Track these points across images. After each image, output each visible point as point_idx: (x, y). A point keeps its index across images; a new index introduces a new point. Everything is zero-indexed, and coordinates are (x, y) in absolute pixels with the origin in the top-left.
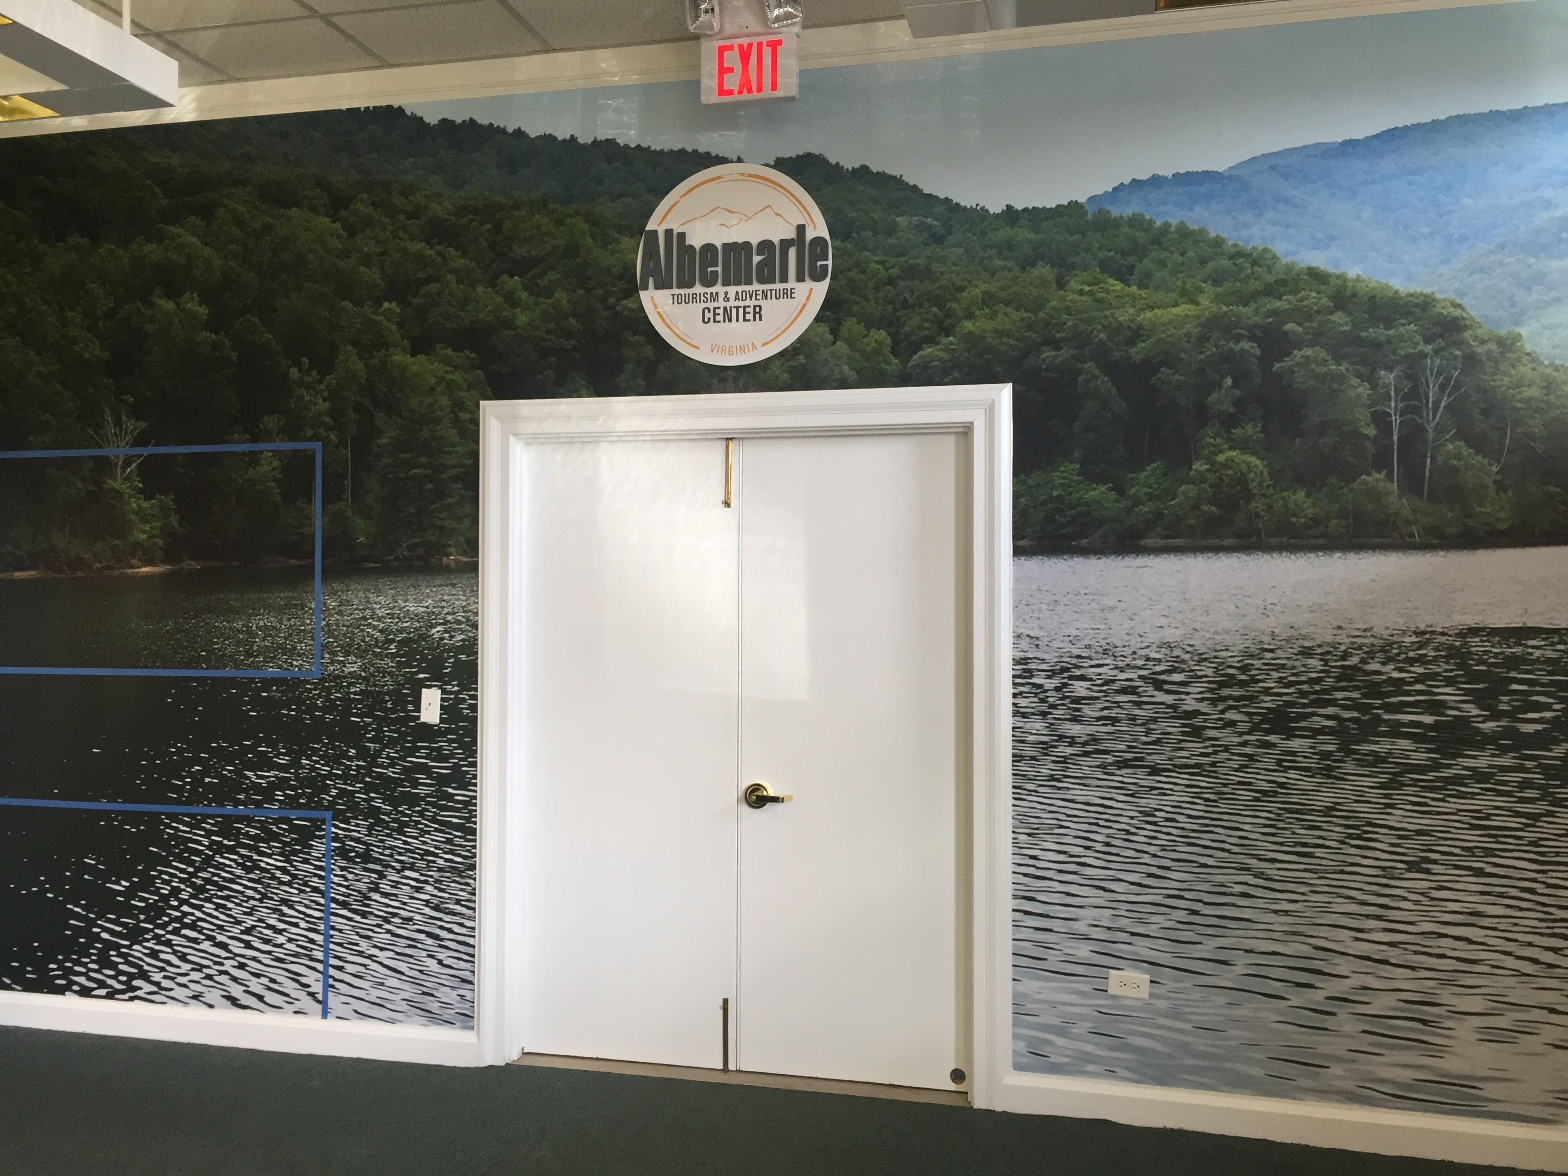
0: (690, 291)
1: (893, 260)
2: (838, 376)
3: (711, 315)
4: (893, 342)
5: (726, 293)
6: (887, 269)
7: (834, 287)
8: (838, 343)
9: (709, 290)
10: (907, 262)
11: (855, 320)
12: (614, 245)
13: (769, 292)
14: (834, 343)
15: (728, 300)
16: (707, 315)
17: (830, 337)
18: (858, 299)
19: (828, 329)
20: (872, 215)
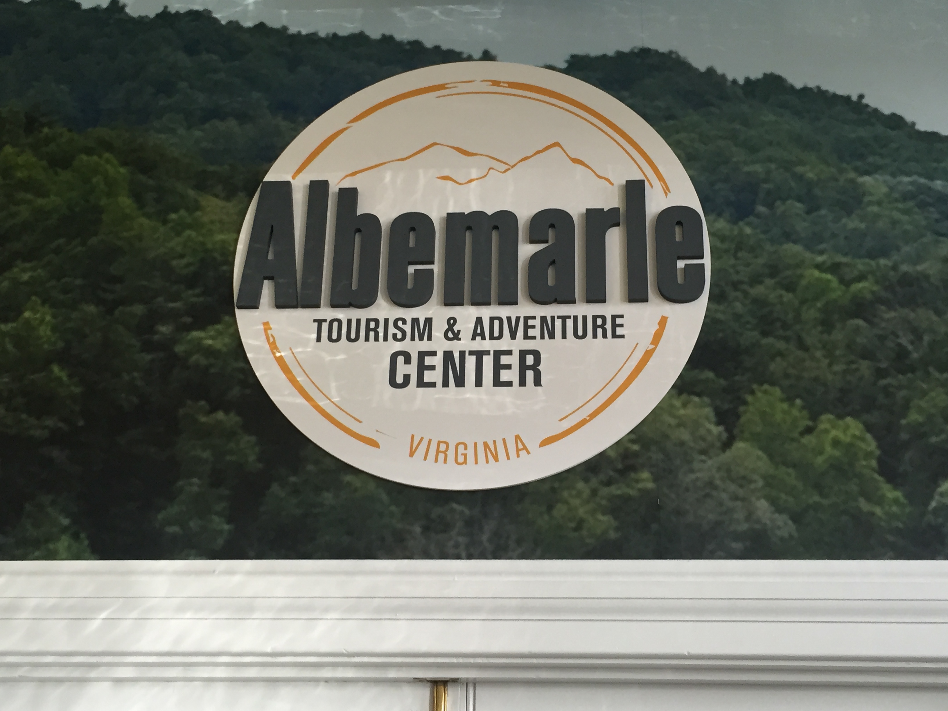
0: (363, 314)
1: (861, 265)
2: (744, 527)
3: (412, 369)
4: (879, 447)
5: (452, 322)
6: (846, 283)
7: (720, 316)
8: (740, 445)
9: (409, 314)
10: (895, 268)
11: (777, 392)
12: (183, 212)
13: (558, 323)
14: (727, 445)
15: (456, 336)
16: (402, 369)
17: (717, 430)
18: (781, 345)
19: (708, 411)
20: (799, 169)
